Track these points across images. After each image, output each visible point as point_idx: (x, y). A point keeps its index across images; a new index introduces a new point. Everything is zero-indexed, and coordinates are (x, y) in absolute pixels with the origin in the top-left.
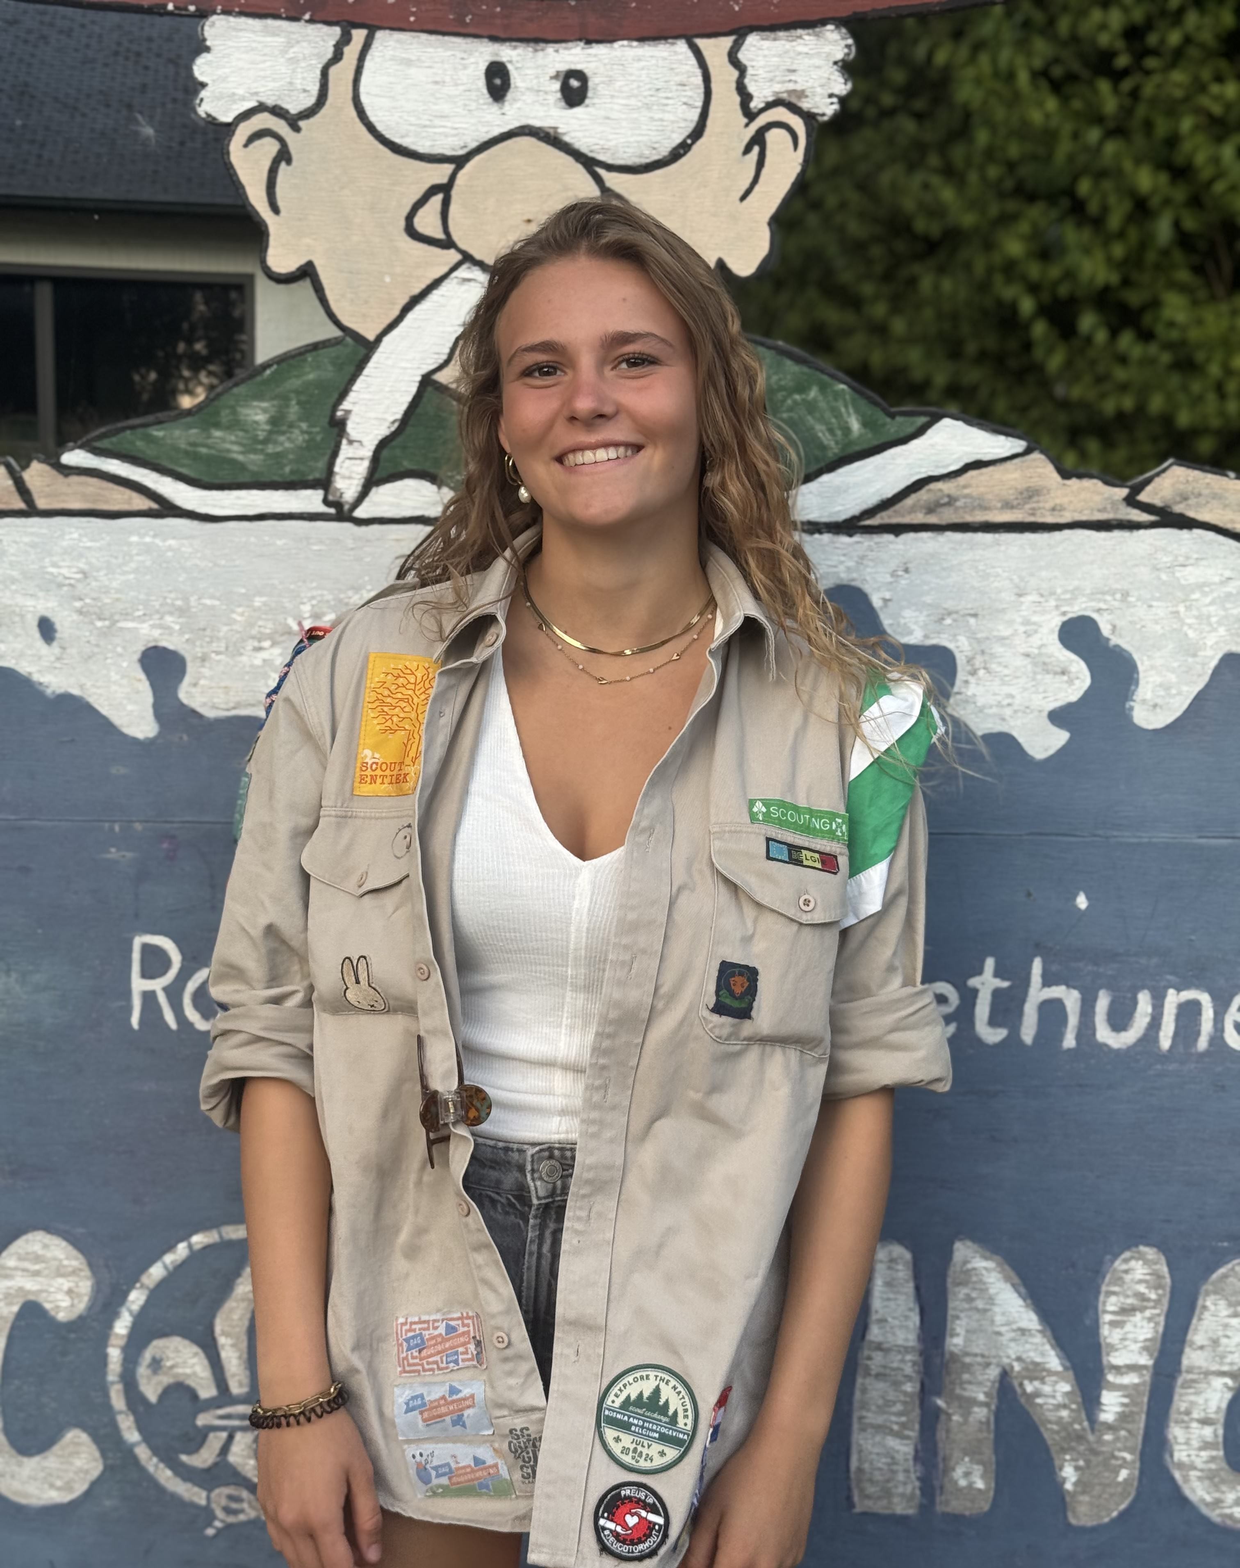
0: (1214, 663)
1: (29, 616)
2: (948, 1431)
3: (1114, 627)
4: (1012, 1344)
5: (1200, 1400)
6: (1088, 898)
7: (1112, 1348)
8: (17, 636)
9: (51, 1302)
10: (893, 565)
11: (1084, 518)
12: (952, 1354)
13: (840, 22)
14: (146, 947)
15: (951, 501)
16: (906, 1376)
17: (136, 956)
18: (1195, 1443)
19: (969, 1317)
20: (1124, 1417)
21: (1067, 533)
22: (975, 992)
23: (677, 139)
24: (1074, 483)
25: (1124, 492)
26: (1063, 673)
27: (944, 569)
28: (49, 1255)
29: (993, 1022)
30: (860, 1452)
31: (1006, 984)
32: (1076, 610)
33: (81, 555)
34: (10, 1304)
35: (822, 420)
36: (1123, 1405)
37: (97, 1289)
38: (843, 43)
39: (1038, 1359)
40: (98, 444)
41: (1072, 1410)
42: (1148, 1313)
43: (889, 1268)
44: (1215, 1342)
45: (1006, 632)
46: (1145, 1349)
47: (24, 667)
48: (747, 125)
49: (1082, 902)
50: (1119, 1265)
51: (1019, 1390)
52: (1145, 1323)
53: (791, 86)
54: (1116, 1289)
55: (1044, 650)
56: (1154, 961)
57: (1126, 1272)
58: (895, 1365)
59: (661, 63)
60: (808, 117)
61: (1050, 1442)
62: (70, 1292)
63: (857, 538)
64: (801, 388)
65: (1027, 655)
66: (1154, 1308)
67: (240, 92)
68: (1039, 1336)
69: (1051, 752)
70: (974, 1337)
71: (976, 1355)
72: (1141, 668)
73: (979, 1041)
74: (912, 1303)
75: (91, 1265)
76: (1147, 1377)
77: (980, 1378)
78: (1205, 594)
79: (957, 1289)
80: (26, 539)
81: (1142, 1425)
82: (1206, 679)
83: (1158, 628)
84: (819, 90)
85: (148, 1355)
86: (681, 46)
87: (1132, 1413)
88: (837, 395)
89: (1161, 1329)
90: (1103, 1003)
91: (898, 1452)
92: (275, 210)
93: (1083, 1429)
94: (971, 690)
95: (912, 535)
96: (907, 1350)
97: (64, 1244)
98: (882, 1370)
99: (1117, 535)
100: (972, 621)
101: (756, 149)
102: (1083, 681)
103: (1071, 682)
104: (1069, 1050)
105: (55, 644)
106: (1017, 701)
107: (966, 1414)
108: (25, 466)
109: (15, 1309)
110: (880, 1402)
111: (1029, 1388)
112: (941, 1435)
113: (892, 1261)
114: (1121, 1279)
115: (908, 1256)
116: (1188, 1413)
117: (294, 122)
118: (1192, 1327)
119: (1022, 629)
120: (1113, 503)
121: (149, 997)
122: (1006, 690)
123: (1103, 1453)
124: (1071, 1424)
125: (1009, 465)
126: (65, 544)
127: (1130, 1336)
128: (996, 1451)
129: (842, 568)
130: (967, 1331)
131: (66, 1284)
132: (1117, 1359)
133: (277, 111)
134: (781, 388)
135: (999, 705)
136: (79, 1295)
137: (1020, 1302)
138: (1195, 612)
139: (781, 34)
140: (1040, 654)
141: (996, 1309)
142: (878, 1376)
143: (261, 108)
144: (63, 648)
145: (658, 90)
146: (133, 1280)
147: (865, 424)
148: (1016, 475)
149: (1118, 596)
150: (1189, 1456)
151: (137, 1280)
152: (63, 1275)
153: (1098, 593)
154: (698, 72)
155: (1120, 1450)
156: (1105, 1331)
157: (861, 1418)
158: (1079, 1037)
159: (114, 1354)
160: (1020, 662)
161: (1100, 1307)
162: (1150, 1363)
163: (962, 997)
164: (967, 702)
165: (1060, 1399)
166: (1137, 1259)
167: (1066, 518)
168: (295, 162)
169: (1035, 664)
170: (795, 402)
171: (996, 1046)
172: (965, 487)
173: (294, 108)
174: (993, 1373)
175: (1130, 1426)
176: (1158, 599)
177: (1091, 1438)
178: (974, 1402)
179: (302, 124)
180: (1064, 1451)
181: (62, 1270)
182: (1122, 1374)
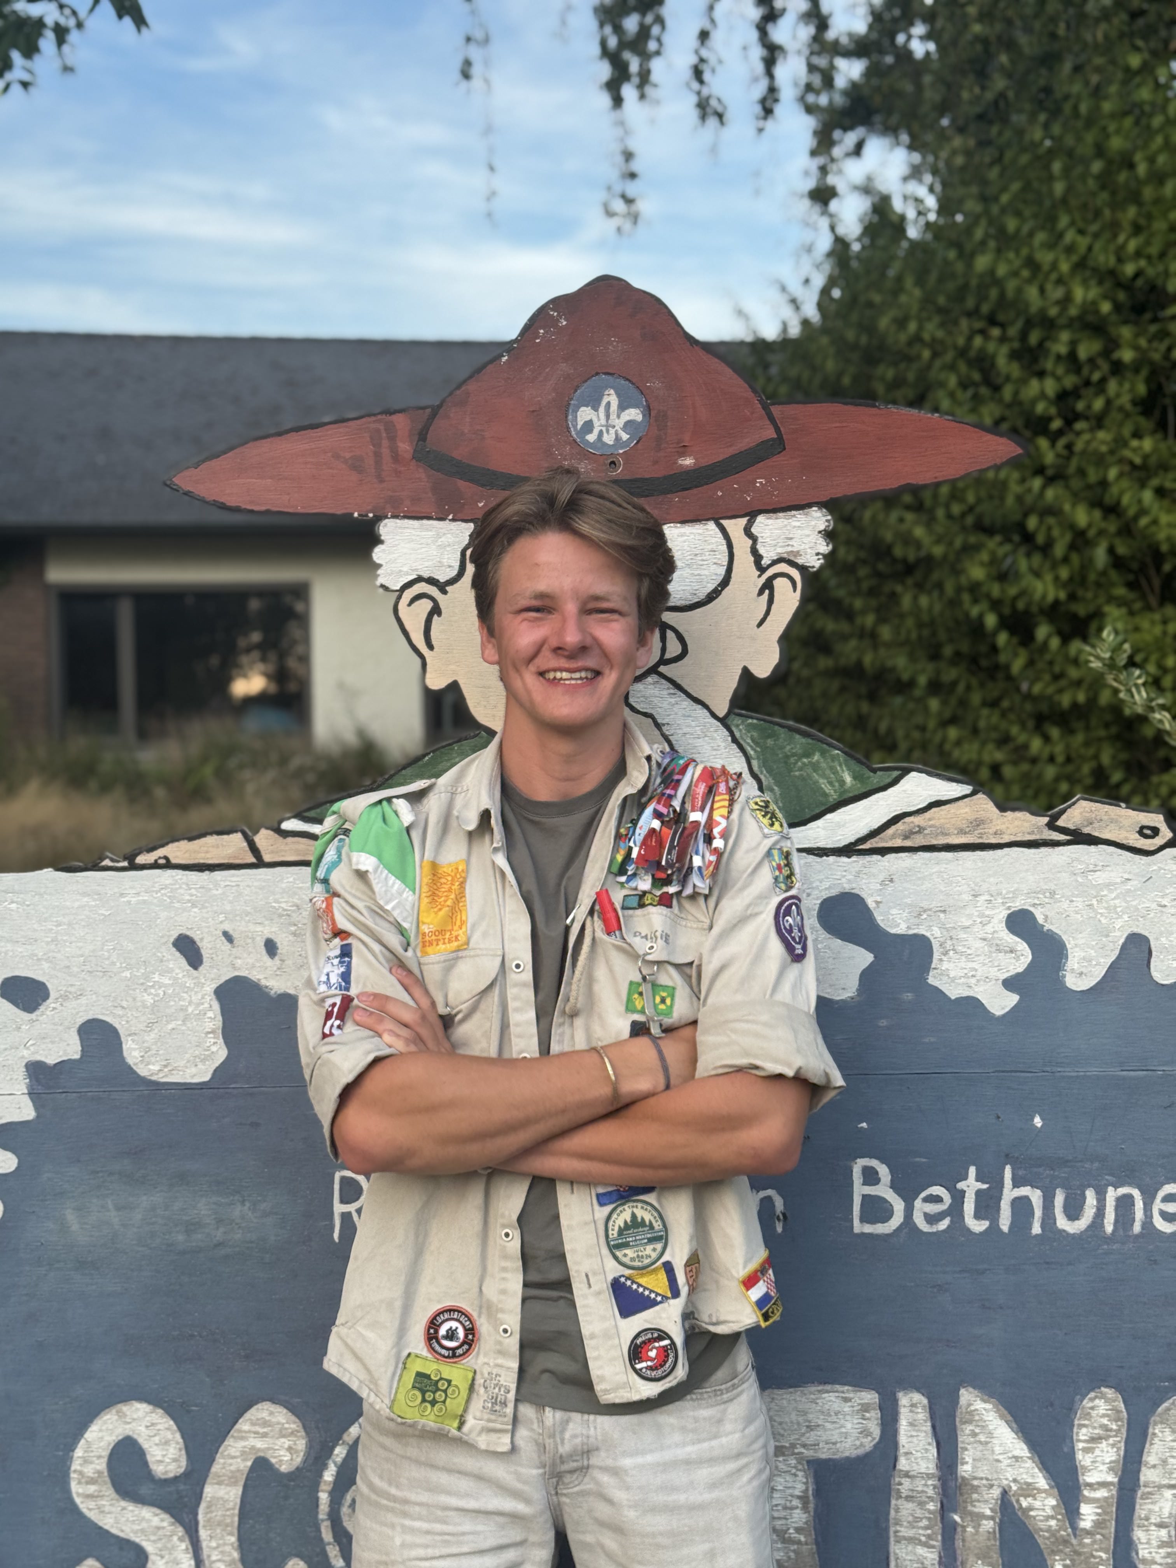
0: (1122, 941)
1: (258, 938)
2: (964, 1540)
3: (1046, 917)
4: (1009, 1469)
5: (1156, 1508)
6: (1042, 1119)
7: (1086, 1469)
8: (250, 953)
9: (275, 1457)
10: (881, 878)
11: (1019, 838)
12: (963, 1478)
13: (822, 505)
14: (343, 1179)
15: (921, 830)
16: (929, 1497)
17: (337, 1187)
18: (1155, 1543)
19: (975, 1448)
20: (1099, 1524)
21: (1006, 850)
22: (963, 1193)
23: (711, 587)
24: (1009, 814)
25: (1046, 820)
26: (1011, 952)
27: (919, 879)
28: (274, 1420)
29: (978, 1216)
30: (897, 1559)
31: (985, 1186)
32: (1018, 904)
33: (295, 894)
34: (244, 1460)
35: (824, 776)
36: (1098, 1514)
37: (310, 1446)
38: (824, 519)
39: (1030, 1480)
40: (307, 814)
41: (1058, 1520)
42: (1111, 1441)
43: (911, 1411)
44: (1164, 1462)
45: (967, 924)
46: (1111, 1469)
47: (255, 975)
48: (759, 576)
49: (1038, 1121)
50: (1087, 1404)
51: (1016, 1506)
52: (1109, 1449)
53: (790, 549)
54: (1086, 1422)
55: (996, 935)
56: (1096, 1165)
57: (1092, 1408)
58: (920, 1489)
59: (697, 537)
60: (802, 569)
61: (1042, 1546)
62: (290, 1449)
63: (854, 858)
64: (807, 755)
65: (985, 940)
66: (1116, 1436)
67: (405, 569)
68: (1030, 1461)
69: (1007, 1010)
70: (979, 1464)
71: (982, 1479)
72: (1068, 946)
73: (968, 1230)
74: (930, 1439)
75: (304, 1427)
76: (1114, 1492)
77: (986, 1496)
78: (1111, 891)
79: (964, 1426)
80: (256, 884)
81: (1113, 1530)
82: (1117, 952)
83: (1079, 916)
84: (809, 551)
85: (349, 1498)
86: (711, 525)
87: (1104, 1520)
88: (834, 757)
89: (1122, 1453)
90: (1059, 1199)
91: (926, 1558)
92: (431, 647)
93: (1068, 1535)
94: (945, 966)
95: (893, 855)
96: (929, 1476)
97: (285, 1411)
98: (910, 1493)
99: (1044, 850)
100: (942, 915)
101: (767, 592)
102: (1027, 957)
103: (1017, 958)
104: (1037, 1235)
105: (277, 958)
106: (979, 973)
107: (977, 1526)
108: (256, 832)
109: (249, 1463)
110: (910, 1519)
111: (1024, 1503)
112: (959, 1543)
113: (913, 1405)
114: (1089, 1414)
115: (925, 1401)
116: (1147, 1519)
117: (443, 587)
118: (1146, 1450)
119: (979, 920)
120: (1038, 827)
121: (346, 1217)
122: (971, 965)
123: (1084, 1553)
124: (1058, 1531)
125: (960, 803)
126: (284, 885)
127: (1099, 1459)
128: (1002, 1555)
129: (844, 880)
130: (974, 1460)
131: (286, 1442)
132: (1091, 1478)
133: (431, 581)
134: (794, 755)
135: (966, 976)
136: (297, 1452)
137: (1014, 1435)
138: (1105, 905)
139: (781, 514)
140: (993, 938)
141: (995, 1441)
142: (909, 1498)
143: (419, 579)
144: (282, 961)
145: (696, 555)
146: (337, 1439)
147: (855, 778)
148: (967, 810)
149: (1048, 894)
150: (1150, 1553)
151: (340, 1438)
152: (284, 1436)
153: (1033, 893)
154: (724, 542)
155: (1097, 1550)
156: (1079, 1456)
157: (896, 1532)
158: (1043, 1226)
159: (324, 1497)
160: (979, 944)
161: (1075, 1437)
162: (1116, 1480)
163: (953, 1197)
164: (942, 974)
165: (1050, 1512)
166: (1100, 1398)
167: (1006, 839)
168: (443, 615)
169: (990, 946)
170: (804, 764)
171: (981, 1234)
172: (930, 820)
173: (442, 579)
174: (996, 1492)
175: (1103, 1531)
176: (1077, 896)
177: (1074, 1541)
178: (984, 1517)
179: (448, 588)
180: (1054, 1552)
181: (284, 1432)
182: (1095, 1490)
